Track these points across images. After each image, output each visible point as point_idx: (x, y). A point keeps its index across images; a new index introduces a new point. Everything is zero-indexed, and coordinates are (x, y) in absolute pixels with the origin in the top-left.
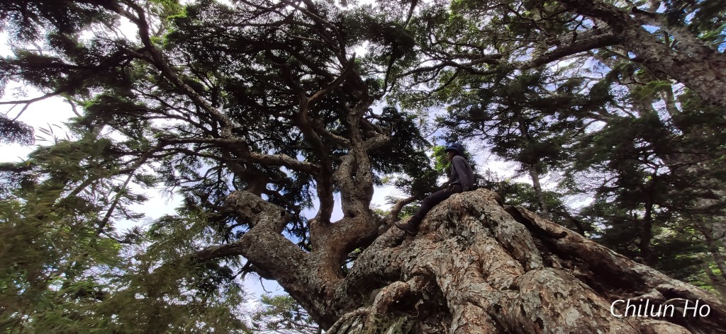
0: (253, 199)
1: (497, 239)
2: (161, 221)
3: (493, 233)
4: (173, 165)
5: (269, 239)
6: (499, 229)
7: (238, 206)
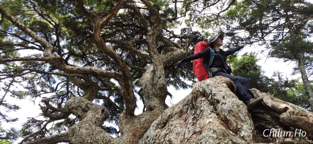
0: (83, 102)
1: (218, 114)
2: (29, 123)
3: (215, 109)
4: (35, 83)
5: (87, 129)
6: (219, 105)
7: (73, 108)
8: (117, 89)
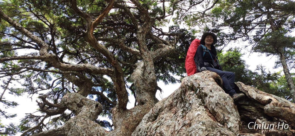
1: (206, 107)
3: (204, 103)
6: (207, 99)
8: (109, 84)
